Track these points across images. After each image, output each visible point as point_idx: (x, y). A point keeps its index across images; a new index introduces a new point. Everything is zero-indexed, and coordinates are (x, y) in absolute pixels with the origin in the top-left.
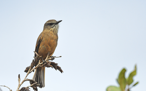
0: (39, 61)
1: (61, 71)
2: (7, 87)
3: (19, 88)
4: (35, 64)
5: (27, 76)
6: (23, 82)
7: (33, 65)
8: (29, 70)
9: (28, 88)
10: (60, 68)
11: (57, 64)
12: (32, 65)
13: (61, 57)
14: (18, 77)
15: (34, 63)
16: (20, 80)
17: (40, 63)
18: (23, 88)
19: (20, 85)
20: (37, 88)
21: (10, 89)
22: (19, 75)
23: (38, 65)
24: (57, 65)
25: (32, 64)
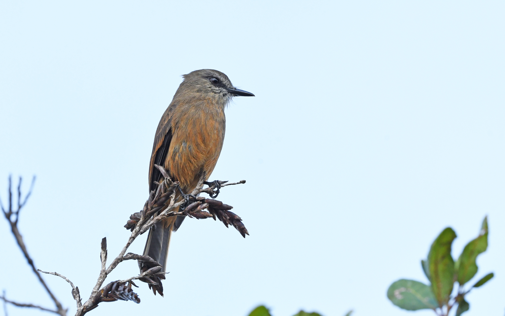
0: (173, 196)
1: (243, 232)
2: (65, 278)
3: (102, 283)
4: (156, 205)
5: (129, 244)
6: (115, 265)
7: (152, 208)
8: (138, 224)
9: (131, 282)
10: (239, 220)
11: (231, 208)
12: (147, 209)
13: (244, 182)
14: (100, 246)
15: (156, 202)
16: (106, 257)
17: (176, 201)
18: (113, 284)
19: (106, 274)
20: (161, 284)
21: (72, 284)
22: (104, 240)
23: (169, 208)
24: (231, 211)
25: (147, 205)
